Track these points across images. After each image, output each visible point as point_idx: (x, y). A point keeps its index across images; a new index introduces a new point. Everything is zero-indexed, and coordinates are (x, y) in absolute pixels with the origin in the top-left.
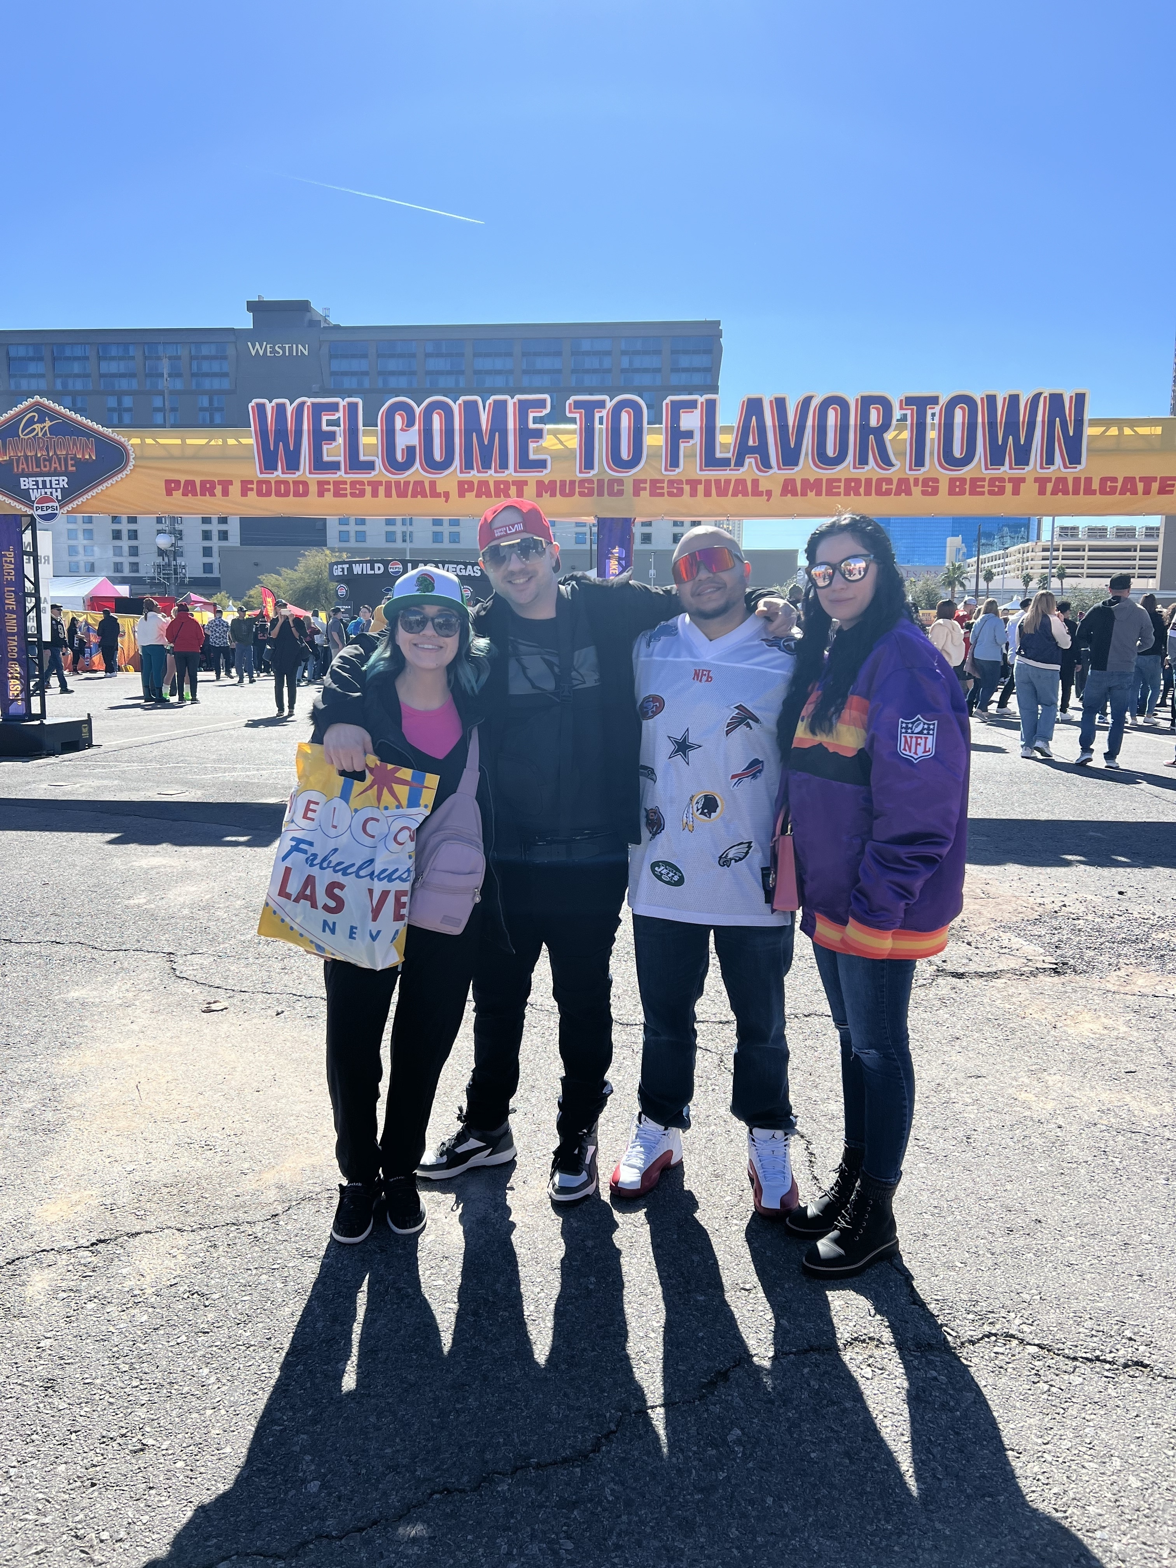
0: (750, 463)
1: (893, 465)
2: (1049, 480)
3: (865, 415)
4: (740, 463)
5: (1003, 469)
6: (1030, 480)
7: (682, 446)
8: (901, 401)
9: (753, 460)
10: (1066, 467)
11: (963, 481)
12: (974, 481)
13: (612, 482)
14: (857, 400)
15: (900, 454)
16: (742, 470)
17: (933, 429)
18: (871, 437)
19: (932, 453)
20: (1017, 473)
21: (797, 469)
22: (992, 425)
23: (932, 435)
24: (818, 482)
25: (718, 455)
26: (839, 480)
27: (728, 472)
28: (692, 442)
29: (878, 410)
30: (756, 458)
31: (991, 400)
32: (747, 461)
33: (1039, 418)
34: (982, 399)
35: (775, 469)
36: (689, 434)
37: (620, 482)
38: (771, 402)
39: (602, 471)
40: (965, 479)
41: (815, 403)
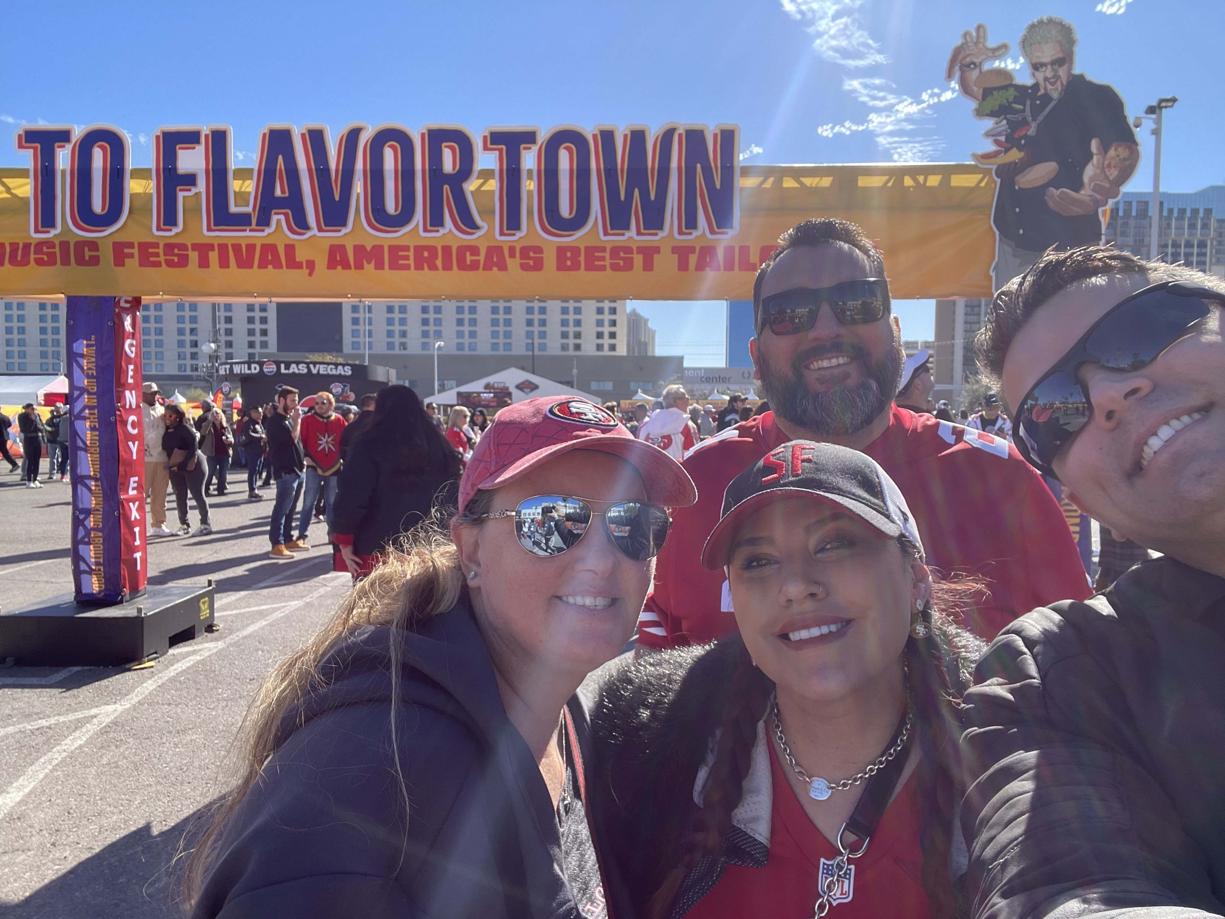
0: (278, 221)
1: (477, 228)
2: (692, 250)
3: (435, 157)
4: (264, 221)
5: (628, 234)
6: (666, 250)
7: (181, 195)
8: (485, 138)
9: (282, 217)
10: (712, 232)
11: (575, 250)
12: (590, 251)
13: (82, 244)
14: (423, 135)
15: (487, 213)
16: (268, 231)
17: (530, 177)
18: (446, 187)
19: (530, 212)
20: (648, 240)
21: (344, 231)
22: (610, 173)
23: (529, 186)
24: (378, 249)
25: (233, 209)
26: (407, 248)
27: (248, 233)
28: (194, 190)
29: (452, 149)
30: (286, 215)
31: (607, 137)
32: (275, 218)
33: (674, 164)
34: (595, 136)
35: (315, 231)
36: (190, 180)
37: (93, 245)
38: (303, 135)
39: (66, 230)
40: (578, 249)
41: (365, 138)
